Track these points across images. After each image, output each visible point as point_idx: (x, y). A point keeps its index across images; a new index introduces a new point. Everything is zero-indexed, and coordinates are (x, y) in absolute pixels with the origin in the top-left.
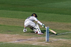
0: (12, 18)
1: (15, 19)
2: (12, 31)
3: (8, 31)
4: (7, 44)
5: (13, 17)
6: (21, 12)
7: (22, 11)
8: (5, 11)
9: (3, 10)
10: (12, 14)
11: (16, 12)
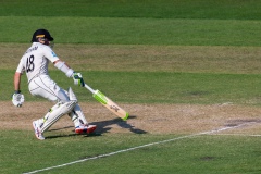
0: (202, 47)
1: (216, 47)
2: (206, 93)
3: (194, 94)
4: (191, 140)
5: (208, 43)
6: (235, 22)
7: (237, 18)
8: (178, 20)
9: (171, 21)
10: (203, 31)
11: (216, 23)
